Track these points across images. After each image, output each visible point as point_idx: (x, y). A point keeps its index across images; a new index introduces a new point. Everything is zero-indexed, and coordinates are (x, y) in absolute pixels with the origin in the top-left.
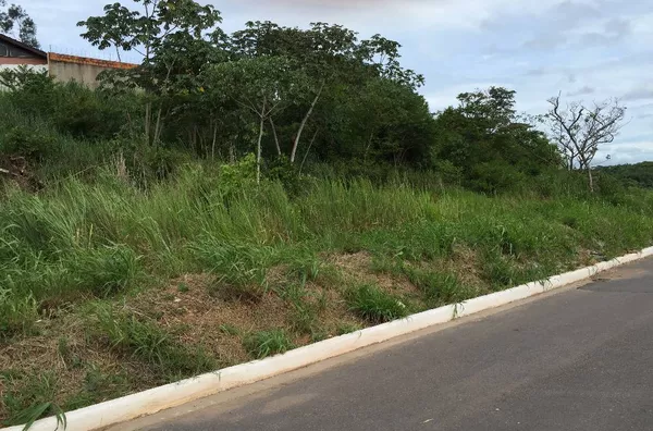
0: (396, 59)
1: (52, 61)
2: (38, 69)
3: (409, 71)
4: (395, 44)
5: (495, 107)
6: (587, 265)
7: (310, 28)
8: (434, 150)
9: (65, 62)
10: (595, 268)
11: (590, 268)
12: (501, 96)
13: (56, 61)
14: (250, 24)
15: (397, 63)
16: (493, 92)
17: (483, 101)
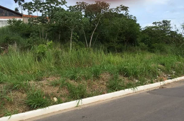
0: (128, 12)
1: (24, 17)
2: (18, 19)
3: (131, 15)
4: (127, 7)
5: (164, 26)
6: (161, 81)
7: (96, 3)
8: (139, 40)
9: (28, 17)
10: (164, 82)
11: (162, 82)
12: (166, 23)
13: (25, 17)
14: (77, 3)
15: (128, 13)
16: (164, 22)
17: (161, 24)
